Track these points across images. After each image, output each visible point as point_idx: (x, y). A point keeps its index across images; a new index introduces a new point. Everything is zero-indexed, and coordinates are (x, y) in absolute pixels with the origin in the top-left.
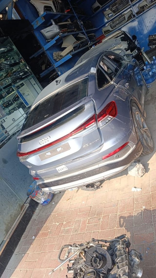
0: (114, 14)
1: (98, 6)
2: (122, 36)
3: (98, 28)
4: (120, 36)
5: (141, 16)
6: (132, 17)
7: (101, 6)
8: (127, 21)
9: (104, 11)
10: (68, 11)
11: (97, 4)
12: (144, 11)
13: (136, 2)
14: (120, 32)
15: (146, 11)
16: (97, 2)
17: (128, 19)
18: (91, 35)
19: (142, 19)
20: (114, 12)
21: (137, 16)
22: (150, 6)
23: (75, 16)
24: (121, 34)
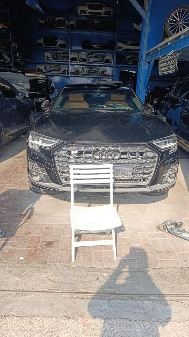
0: (53, 60)
1: (42, 44)
2: (43, 81)
3: (33, 62)
4: (42, 80)
5: (74, 77)
6: (66, 73)
7: (44, 46)
8: (61, 73)
9: (46, 52)
10: (5, 27)
11: (41, 41)
12: (77, 75)
13: (74, 63)
14: (44, 77)
15: (79, 76)
16: (42, 39)
17: (63, 73)
18: (19, 63)
19: (74, 80)
20: (53, 58)
21: (71, 76)
22: (83, 74)
23: (10, 36)
24: (44, 79)
